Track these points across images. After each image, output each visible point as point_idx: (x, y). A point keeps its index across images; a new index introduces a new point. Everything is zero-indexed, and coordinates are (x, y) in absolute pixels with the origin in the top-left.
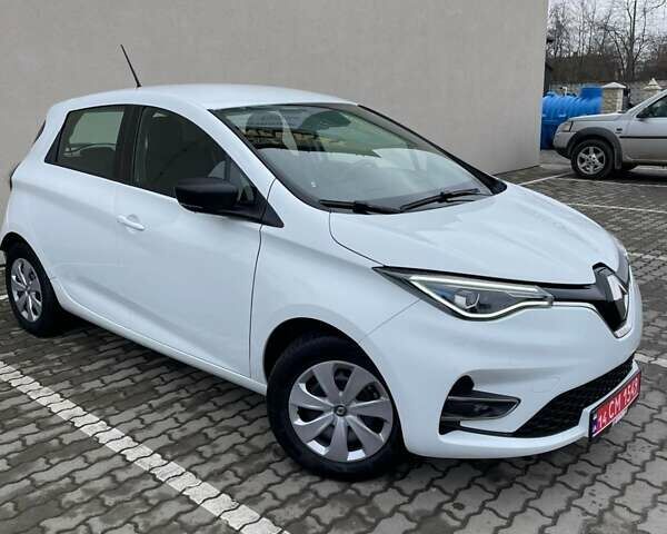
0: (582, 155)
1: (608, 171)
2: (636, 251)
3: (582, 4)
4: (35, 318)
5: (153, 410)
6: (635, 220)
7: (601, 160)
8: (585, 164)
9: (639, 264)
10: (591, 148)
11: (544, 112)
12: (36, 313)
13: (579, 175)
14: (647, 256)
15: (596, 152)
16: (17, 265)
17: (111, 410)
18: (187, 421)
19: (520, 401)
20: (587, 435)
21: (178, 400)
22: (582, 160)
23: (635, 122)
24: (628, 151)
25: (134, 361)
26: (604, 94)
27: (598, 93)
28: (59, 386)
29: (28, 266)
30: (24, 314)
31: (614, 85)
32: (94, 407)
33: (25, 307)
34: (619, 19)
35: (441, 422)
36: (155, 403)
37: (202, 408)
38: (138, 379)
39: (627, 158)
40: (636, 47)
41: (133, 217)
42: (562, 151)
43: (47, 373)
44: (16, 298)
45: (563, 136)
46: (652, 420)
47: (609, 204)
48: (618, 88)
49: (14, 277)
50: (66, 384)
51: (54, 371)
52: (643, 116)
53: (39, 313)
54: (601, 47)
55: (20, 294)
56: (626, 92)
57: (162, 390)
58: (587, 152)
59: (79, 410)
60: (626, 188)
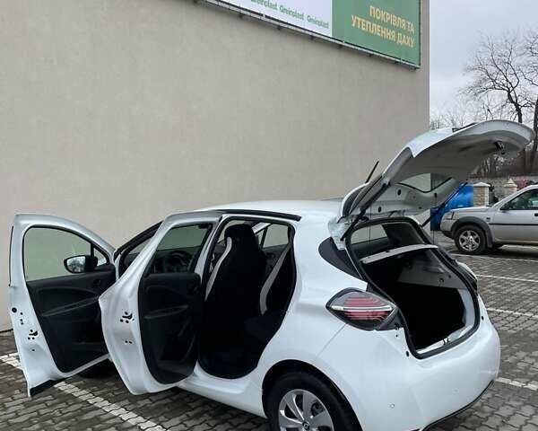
0: (462, 236)
1: (482, 249)
2: (508, 309)
3: (452, 121)
5: (190, 419)
6: (505, 285)
7: (477, 240)
8: (465, 244)
9: (511, 319)
10: (469, 232)
13: (461, 251)
14: (517, 313)
15: (473, 234)
17: (162, 418)
18: (216, 426)
21: (206, 412)
22: (463, 241)
23: (499, 213)
24: (496, 234)
26: (475, 191)
27: (470, 189)
28: (123, 403)
31: (481, 184)
32: (151, 417)
37: (222, 417)
38: (174, 398)
39: (496, 239)
42: (447, 234)
43: (111, 394)
45: (447, 221)
46: (526, 424)
47: (486, 274)
48: (484, 187)
50: (127, 402)
51: (116, 394)
52: (505, 209)
56: (491, 189)
57: (193, 405)
58: (466, 235)
59: (141, 419)
60: (497, 261)
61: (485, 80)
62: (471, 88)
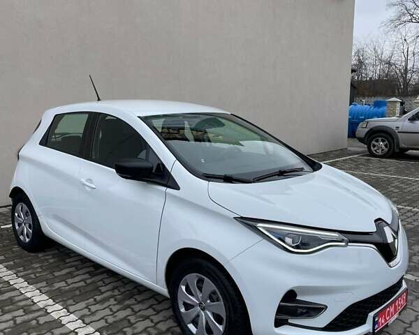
0: (374, 142)
1: (390, 153)
2: (408, 206)
3: (375, 49)
4: (27, 240)
5: (96, 302)
6: (407, 185)
7: (386, 146)
8: (376, 148)
9: (409, 214)
10: (380, 139)
11: (350, 115)
12: (28, 237)
13: (372, 155)
14: (415, 209)
15: (383, 141)
16: (19, 207)
17: (70, 302)
18: (118, 311)
19: (327, 307)
20: (371, 331)
21: (113, 296)
22: (374, 146)
23: (407, 123)
24: (403, 141)
25: (88, 270)
26: (388, 104)
27: (384, 104)
28: (39, 285)
29: (25, 207)
30: (21, 237)
31: (394, 99)
32: (60, 300)
33: (22, 233)
34: (398, 59)
35: (276, 319)
36: (98, 298)
37: (127, 302)
38: (88, 281)
39: (402, 145)
40: (409, 75)
41: (90, 180)
42: (361, 140)
43: (33, 276)
44: (17, 227)
45: (362, 130)
47: (391, 175)
48: (396, 102)
49: (16, 214)
50: (44, 284)
51: (37, 275)
52: (412, 119)
53: (30, 237)
54: (387, 75)
55: (19, 225)
56: (402, 104)
57: (103, 289)
58: (377, 141)
59: (51, 301)
60: (402, 164)
61: (404, 14)
62: (392, 21)
